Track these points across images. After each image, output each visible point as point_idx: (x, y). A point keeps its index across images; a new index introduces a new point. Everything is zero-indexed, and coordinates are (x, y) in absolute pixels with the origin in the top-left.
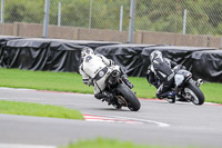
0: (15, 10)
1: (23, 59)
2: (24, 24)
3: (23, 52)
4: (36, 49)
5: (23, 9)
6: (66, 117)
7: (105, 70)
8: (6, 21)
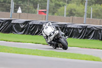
0: (71, 11)
1: (75, 34)
2: (75, 17)
3: (75, 30)
4: (80, 29)
5: (75, 10)
6: (94, 60)
7: (53, 33)
8: (67, 16)
